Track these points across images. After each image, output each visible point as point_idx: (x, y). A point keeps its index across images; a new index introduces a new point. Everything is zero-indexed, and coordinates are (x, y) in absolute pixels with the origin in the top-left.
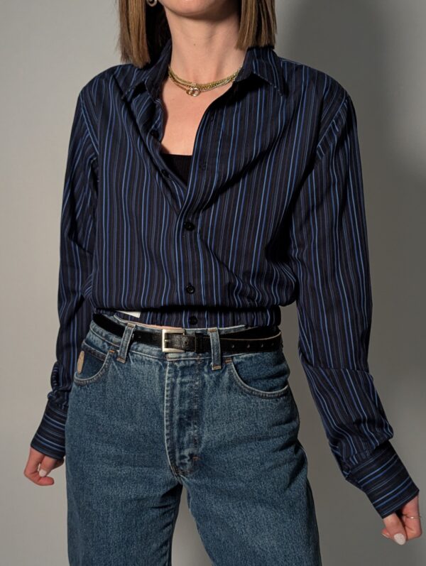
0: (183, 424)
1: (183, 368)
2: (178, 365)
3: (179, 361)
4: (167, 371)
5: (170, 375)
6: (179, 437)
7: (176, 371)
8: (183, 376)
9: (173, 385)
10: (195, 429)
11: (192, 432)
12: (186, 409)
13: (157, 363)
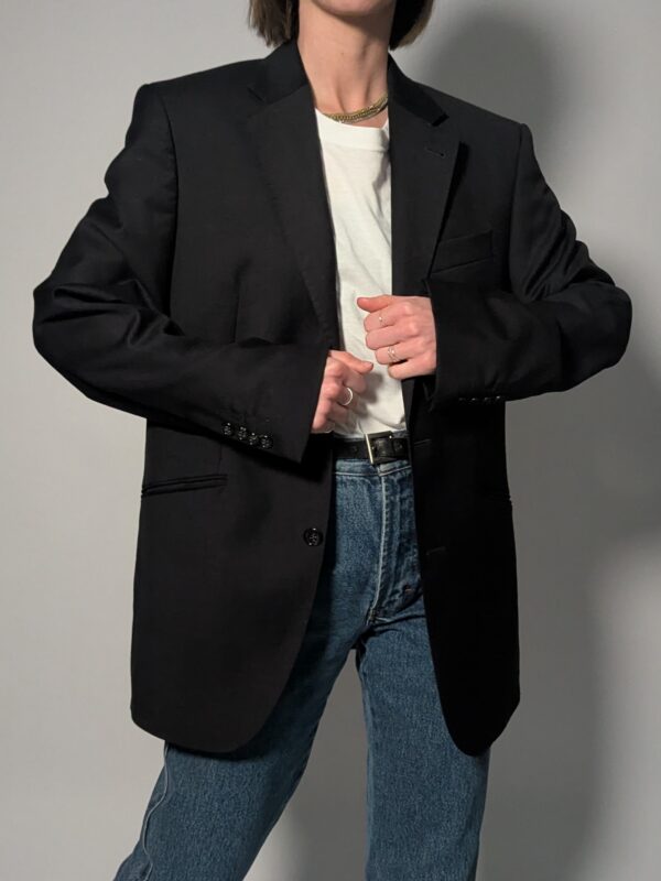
0: (402, 551)
1: (400, 481)
2: (395, 479)
3: (394, 474)
4: (384, 489)
5: (388, 493)
6: (396, 568)
7: (393, 486)
8: (401, 492)
9: (391, 505)
10: (414, 553)
11: (411, 558)
12: (407, 530)
13: (363, 481)
